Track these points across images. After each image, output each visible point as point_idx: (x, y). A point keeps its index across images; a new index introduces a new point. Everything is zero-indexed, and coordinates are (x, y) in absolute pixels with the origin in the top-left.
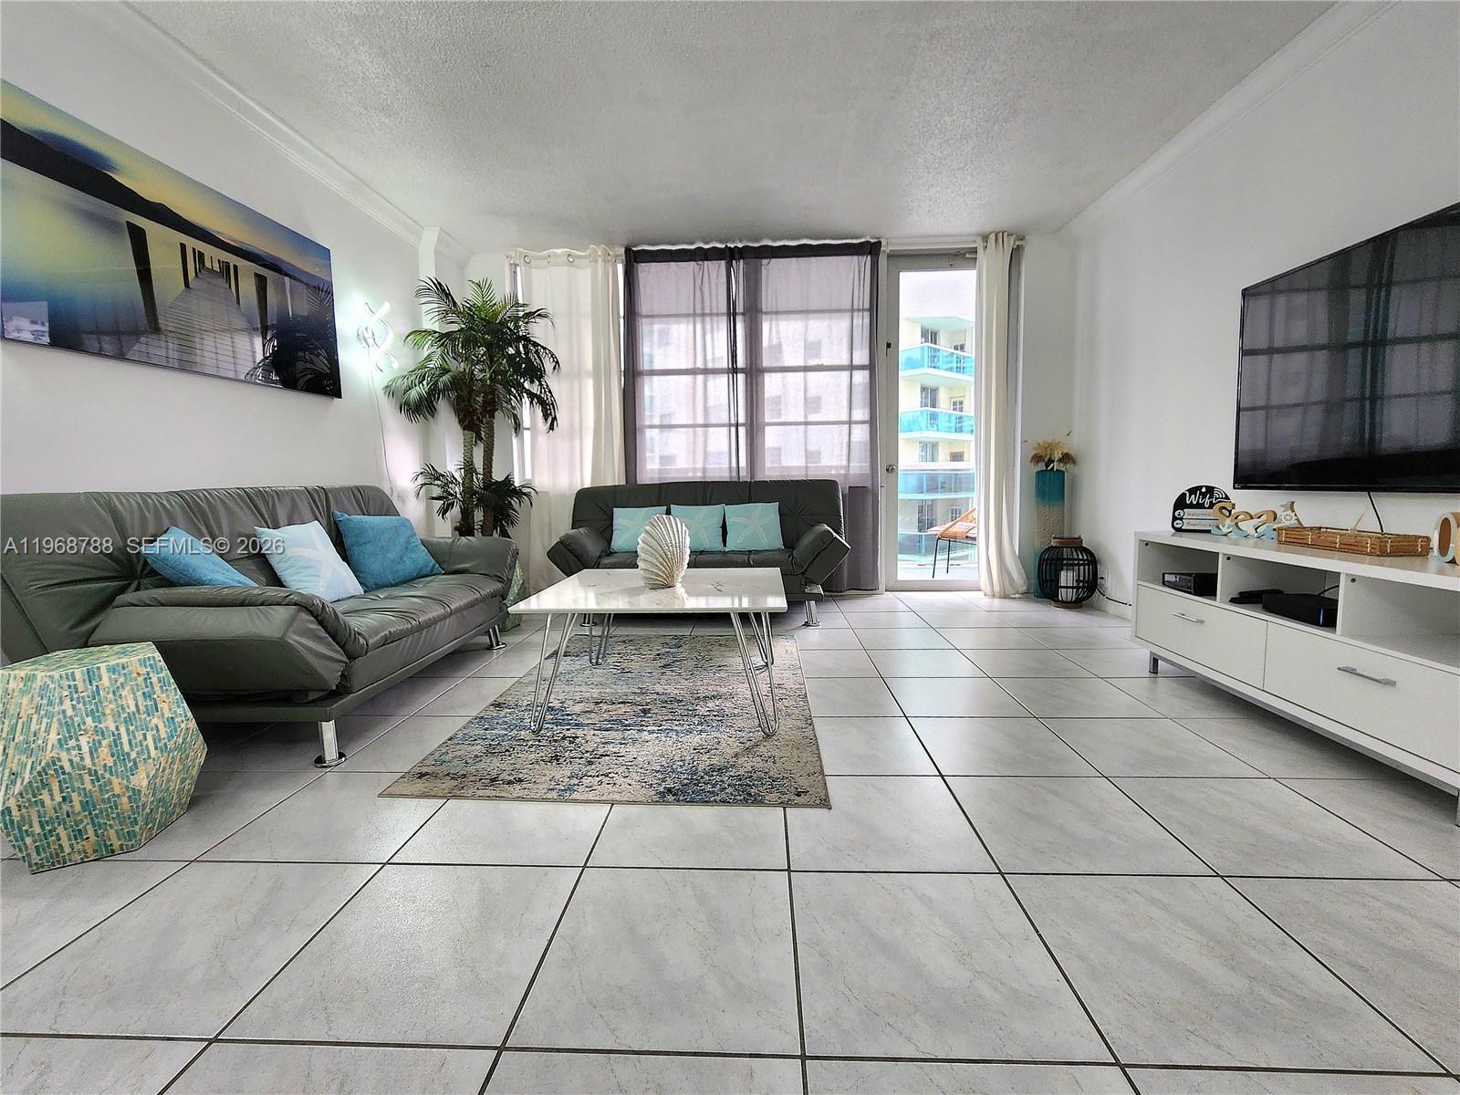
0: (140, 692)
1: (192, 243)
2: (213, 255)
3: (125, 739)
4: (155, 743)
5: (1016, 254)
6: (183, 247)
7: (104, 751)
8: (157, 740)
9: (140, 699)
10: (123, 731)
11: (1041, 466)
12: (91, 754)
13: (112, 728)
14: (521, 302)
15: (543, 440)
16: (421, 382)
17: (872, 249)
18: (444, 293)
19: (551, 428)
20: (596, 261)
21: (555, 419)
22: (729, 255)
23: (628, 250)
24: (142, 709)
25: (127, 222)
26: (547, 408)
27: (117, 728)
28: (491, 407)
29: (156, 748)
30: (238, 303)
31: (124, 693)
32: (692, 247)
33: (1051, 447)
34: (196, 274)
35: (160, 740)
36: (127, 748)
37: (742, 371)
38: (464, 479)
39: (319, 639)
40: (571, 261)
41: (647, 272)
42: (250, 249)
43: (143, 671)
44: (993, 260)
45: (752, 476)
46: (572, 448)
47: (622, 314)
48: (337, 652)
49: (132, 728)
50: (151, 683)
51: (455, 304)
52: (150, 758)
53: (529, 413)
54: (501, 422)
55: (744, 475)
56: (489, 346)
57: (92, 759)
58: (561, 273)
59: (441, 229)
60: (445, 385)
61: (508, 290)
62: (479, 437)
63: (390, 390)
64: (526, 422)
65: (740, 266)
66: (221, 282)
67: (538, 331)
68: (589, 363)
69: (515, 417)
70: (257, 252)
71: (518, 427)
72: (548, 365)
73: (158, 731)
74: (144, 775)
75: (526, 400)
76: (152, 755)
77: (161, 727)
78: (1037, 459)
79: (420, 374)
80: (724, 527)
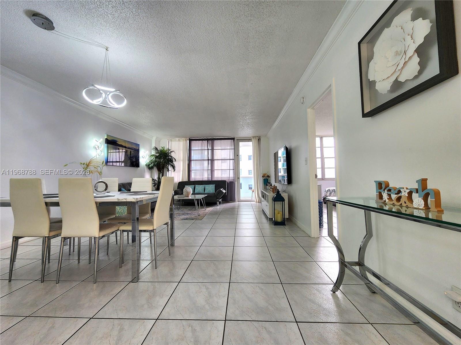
5: (259, 140)
11: (264, 178)
14: (170, 149)
15: (173, 173)
16: (152, 164)
17: (233, 139)
18: (156, 149)
19: (174, 171)
20: (184, 141)
21: (175, 169)
22: (208, 140)
23: (189, 139)
25: (118, 148)
26: (174, 167)
28: (163, 168)
30: (128, 155)
32: (201, 138)
33: (265, 174)
37: (210, 160)
38: (158, 180)
40: (179, 140)
41: (193, 143)
42: (130, 147)
44: (255, 141)
45: (211, 180)
46: (178, 174)
47: (188, 149)
51: (158, 151)
53: (170, 168)
54: (165, 170)
55: (210, 179)
56: (164, 157)
58: (177, 143)
59: (156, 137)
60: (156, 164)
61: (168, 147)
62: (161, 172)
63: (146, 165)
64: (170, 169)
65: (210, 142)
67: (173, 154)
68: (182, 158)
69: (168, 168)
70: (126, 146)
71: (168, 170)
72: (174, 160)
75: (170, 165)
78: (263, 177)
79: (151, 162)
80: (205, 189)
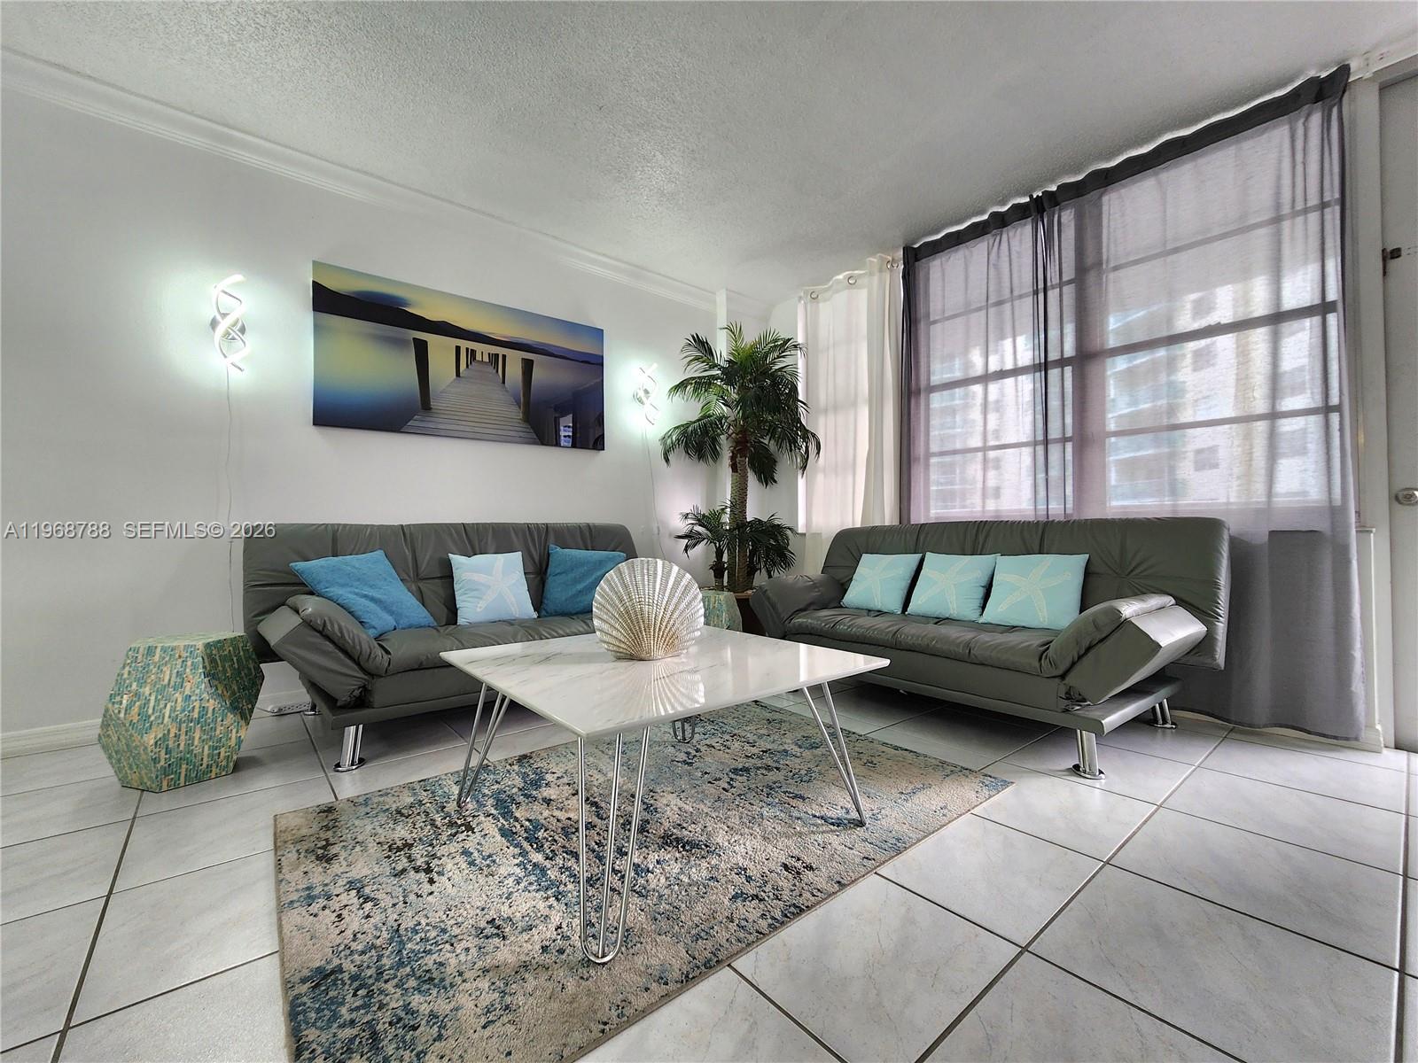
0: (176, 671)
1: (465, 344)
2: (483, 350)
3: (152, 704)
4: (170, 713)
6: (458, 349)
7: (135, 710)
8: (173, 710)
9: (174, 675)
10: (153, 698)
12: (126, 710)
13: (147, 693)
17: (1323, 90)
20: (872, 275)
23: (907, 249)
24: (172, 683)
25: (414, 339)
27: (150, 694)
29: (170, 717)
30: (504, 382)
31: (165, 669)
32: (986, 217)
34: (467, 366)
35: (175, 711)
36: (150, 711)
39: (325, 653)
40: (849, 282)
42: (520, 341)
43: (184, 655)
48: (348, 667)
49: (159, 697)
50: (186, 665)
52: (162, 723)
57: (125, 714)
59: (727, 290)
66: (491, 369)
70: (525, 342)
73: (176, 703)
74: (153, 736)
76: (165, 722)
77: (180, 700)
